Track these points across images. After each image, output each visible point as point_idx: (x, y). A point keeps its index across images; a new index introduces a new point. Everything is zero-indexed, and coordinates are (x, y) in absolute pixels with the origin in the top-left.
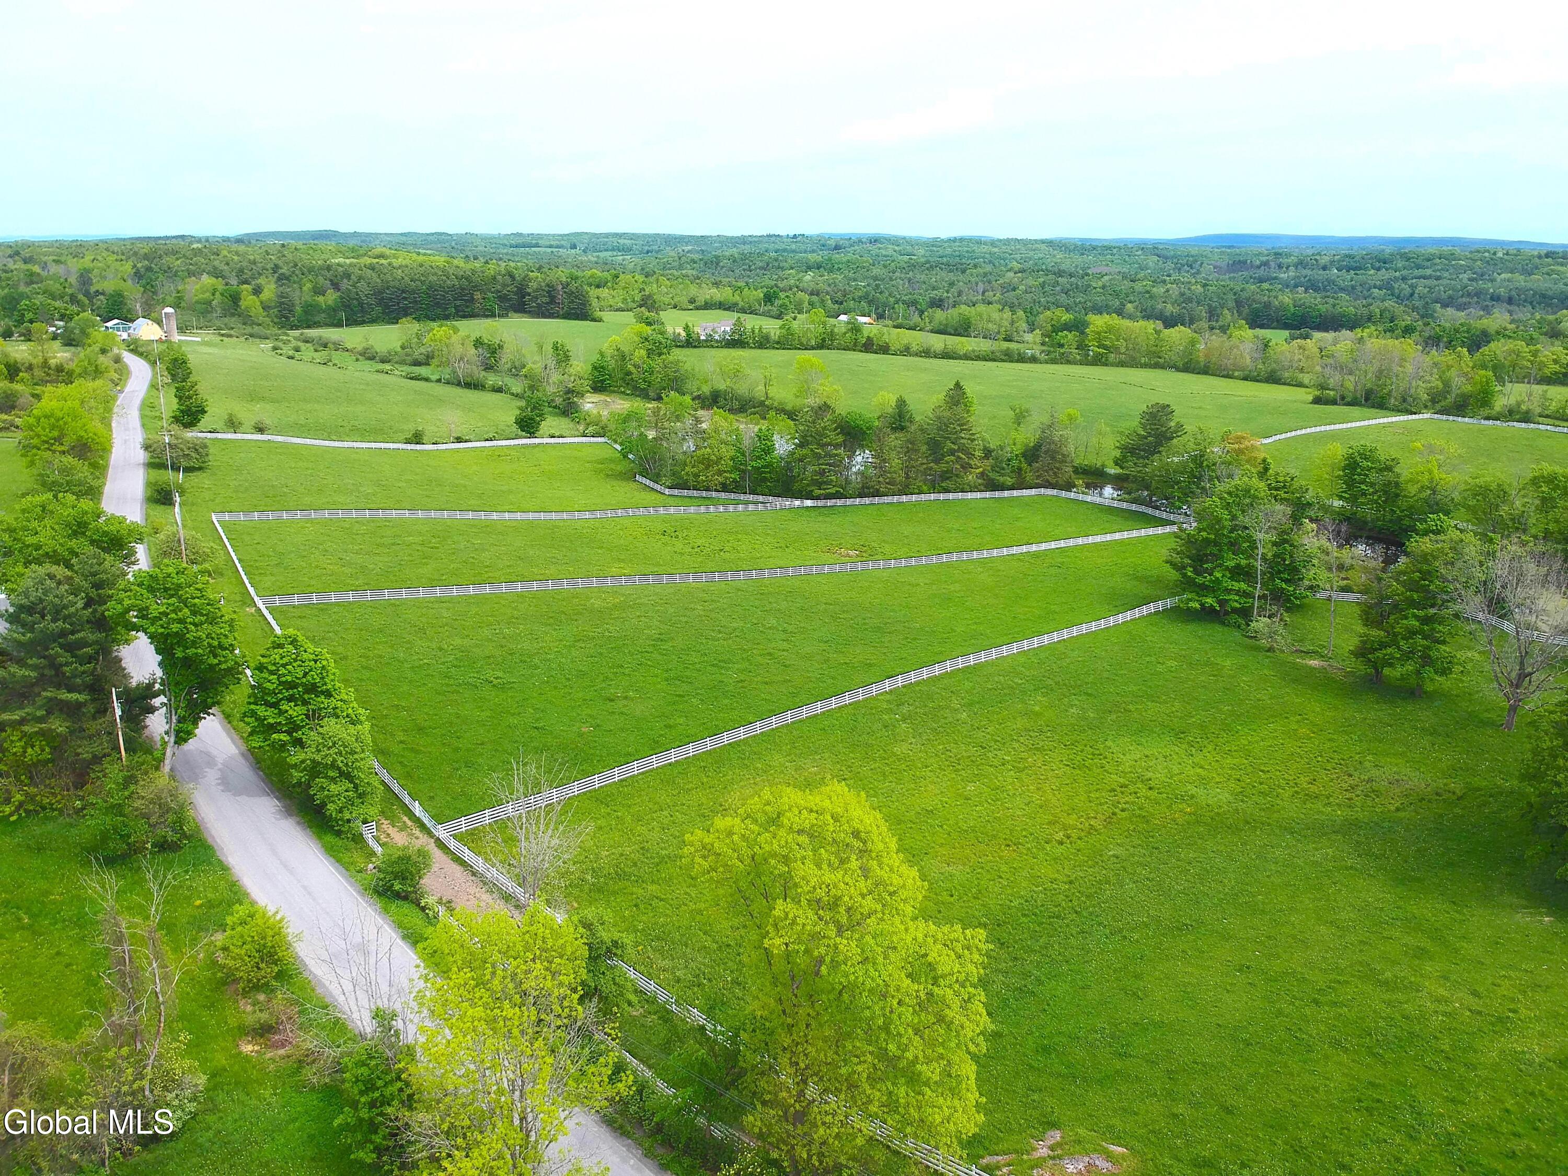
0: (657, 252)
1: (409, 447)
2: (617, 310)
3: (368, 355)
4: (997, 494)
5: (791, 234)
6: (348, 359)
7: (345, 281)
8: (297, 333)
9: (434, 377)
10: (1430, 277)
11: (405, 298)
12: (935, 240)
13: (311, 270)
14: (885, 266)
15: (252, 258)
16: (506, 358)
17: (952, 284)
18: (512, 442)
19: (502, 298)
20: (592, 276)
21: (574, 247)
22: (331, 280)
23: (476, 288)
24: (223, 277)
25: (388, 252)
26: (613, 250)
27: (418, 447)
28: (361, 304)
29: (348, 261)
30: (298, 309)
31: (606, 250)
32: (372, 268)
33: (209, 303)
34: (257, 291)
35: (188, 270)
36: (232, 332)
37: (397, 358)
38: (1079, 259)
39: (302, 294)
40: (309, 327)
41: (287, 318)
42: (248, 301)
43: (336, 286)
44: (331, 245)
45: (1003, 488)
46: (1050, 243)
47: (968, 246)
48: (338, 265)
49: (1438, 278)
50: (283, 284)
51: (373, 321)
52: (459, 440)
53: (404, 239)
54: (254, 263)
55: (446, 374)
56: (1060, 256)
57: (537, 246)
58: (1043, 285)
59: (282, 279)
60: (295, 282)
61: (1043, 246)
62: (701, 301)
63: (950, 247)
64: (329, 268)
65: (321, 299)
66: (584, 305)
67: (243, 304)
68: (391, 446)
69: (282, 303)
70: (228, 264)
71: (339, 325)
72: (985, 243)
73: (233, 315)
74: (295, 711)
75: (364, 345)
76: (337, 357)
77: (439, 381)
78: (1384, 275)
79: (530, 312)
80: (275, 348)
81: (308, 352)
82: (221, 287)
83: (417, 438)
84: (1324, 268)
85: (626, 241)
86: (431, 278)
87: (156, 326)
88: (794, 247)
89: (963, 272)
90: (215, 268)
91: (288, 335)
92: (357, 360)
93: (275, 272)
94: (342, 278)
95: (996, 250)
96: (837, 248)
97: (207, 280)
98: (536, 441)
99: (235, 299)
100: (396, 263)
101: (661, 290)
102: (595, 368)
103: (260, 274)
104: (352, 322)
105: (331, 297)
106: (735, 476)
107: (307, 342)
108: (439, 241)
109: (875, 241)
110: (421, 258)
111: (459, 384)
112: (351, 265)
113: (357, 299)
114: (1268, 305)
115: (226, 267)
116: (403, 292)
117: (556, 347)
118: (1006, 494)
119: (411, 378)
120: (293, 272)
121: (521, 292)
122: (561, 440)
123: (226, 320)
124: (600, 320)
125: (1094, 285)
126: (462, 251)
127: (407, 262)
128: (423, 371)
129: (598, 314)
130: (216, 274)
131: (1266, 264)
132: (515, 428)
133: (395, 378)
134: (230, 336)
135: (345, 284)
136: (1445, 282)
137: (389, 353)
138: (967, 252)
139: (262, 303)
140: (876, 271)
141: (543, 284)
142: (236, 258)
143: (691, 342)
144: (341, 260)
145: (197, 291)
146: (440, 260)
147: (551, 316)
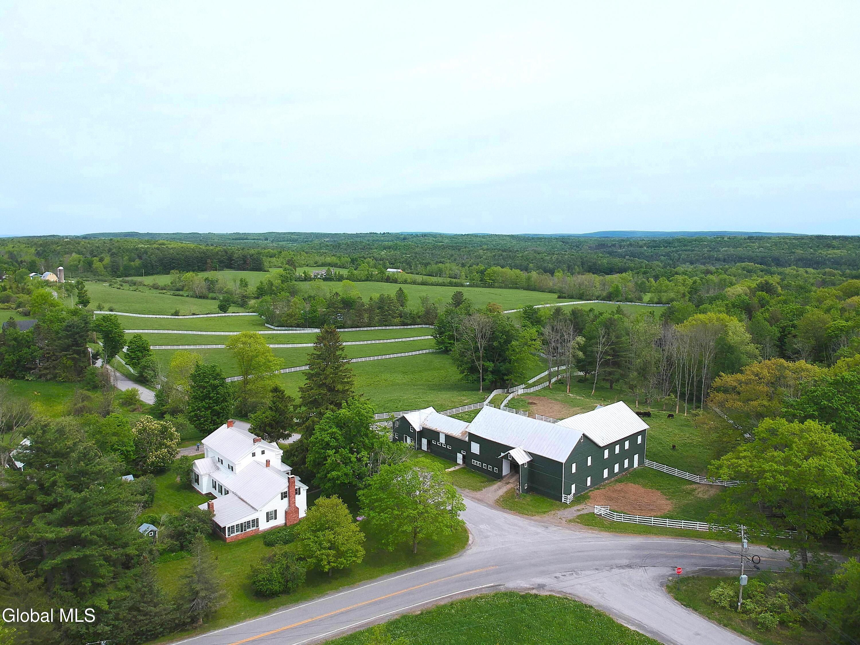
0: (311, 241)
1: (173, 317)
2: (278, 267)
3: (155, 287)
4: (405, 327)
5: (382, 233)
6: (146, 289)
7: (145, 255)
8: (121, 279)
9: (185, 295)
10: (689, 250)
11: (174, 263)
12: (456, 235)
13: (128, 250)
14: (422, 248)
15: (97, 245)
16: (218, 286)
17: (452, 256)
18: (216, 315)
19: (221, 262)
20: (268, 252)
21: (267, 239)
22: (138, 255)
23: (208, 257)
24: (83, 254)
25: (166, 242)
26: (287, 241)
27: (177, 317)
28: (152, 266)
29: (146, 246)
30: (121, 268)
31: (284, 241)
32: (158, 249)
33: (77, 266)
34: (101, 260)
35: (65, 251)
36: (89, 279)
37: (169, 288)
38: (523, 244)
39: (123, 261)
40: (126, 276)
41: (115, 272)
42: (97, 264)
43: (140, 258)
44: (136, 239)
45: (407, 325)
46: (512, 237)
47: (471, 238)
48: (142, 248)
49: (693, 251)
50: (114, 257)
51: (157, 273)
52: (194, 314)
53: (175, 236)
54: (98, 247)
55: (191, 293)
56: (514, 242)
57: (247, 239)
58: (495, 256)
59: (113, 255)
60: (120, 256)
61: (508, 238)
62: (320, 263)
63: (462, 238)
64: (137, 249)
65: (132, 263)
66: (260, 264)
67: (94, 266)
68: (165, 317)
69: (113, 265)
70: (85, 248)
71: (141, 275)
72: (480, 237)
73: (88, 271)
74: (140, 354)
75: (154, 282)
76: (141, 288)
77: (188, 296)
78: (668, 249)
79: (234, 268)
80: (110, 285)
81: (126, 286)
82: (82, 259)
83: (176, 314)
84: (641, 247)
85: (295, 237)
86: (187, 253)
87: (54, 275)
88: (382, 238)
89: (459, 250)
90: (78, 250)
91: (116, 280)
92: (150, 289)
93: (109, 252)
94: (143, 254)
95: (484, 240)
96: (404, 239)
97: (74, 255)
98: (227, 315)
99: (90, 264)
100: (170, 246)
101: (302, 258)
102: (258, 289)
103: (102, 253)
104: (147, 274)
105: (137, 262)
106: (303, 321)
107: (126, 283)
108: (194, 237)
109: (425, 236)
110: (182, 245)
111: (197, 297)
112: (148, 248)
113: (150, 263)
114: (595, 264)
115: (85, 250)
116: (173, 260)
117: (241, 280)
118: (409, 327)
119: (175, 295)
120: (119, 251)
121: (230, 259)
122: (237, 314)
123: (86, 273)
124: (268, 271)
125: (518, 255)
126: (206, 242)
127: (176, 246)
128: (181, 293)
129: (266, 269)
130: (79, 253)
131: (614, 245)
132: (218, 309)
133: (168, 296)
134: (88, 281)
135: (145, 257)
136: (695, 252)
137: (165, 286)
138: (470, 241)
139: (103, 265)
140: (417, 250)
141: (241, 255)
142: (88, 245)
143: (307, 278)
144: (143, 246)
145: (70, 260)
146: (192, 246)
147: (244, 270)
